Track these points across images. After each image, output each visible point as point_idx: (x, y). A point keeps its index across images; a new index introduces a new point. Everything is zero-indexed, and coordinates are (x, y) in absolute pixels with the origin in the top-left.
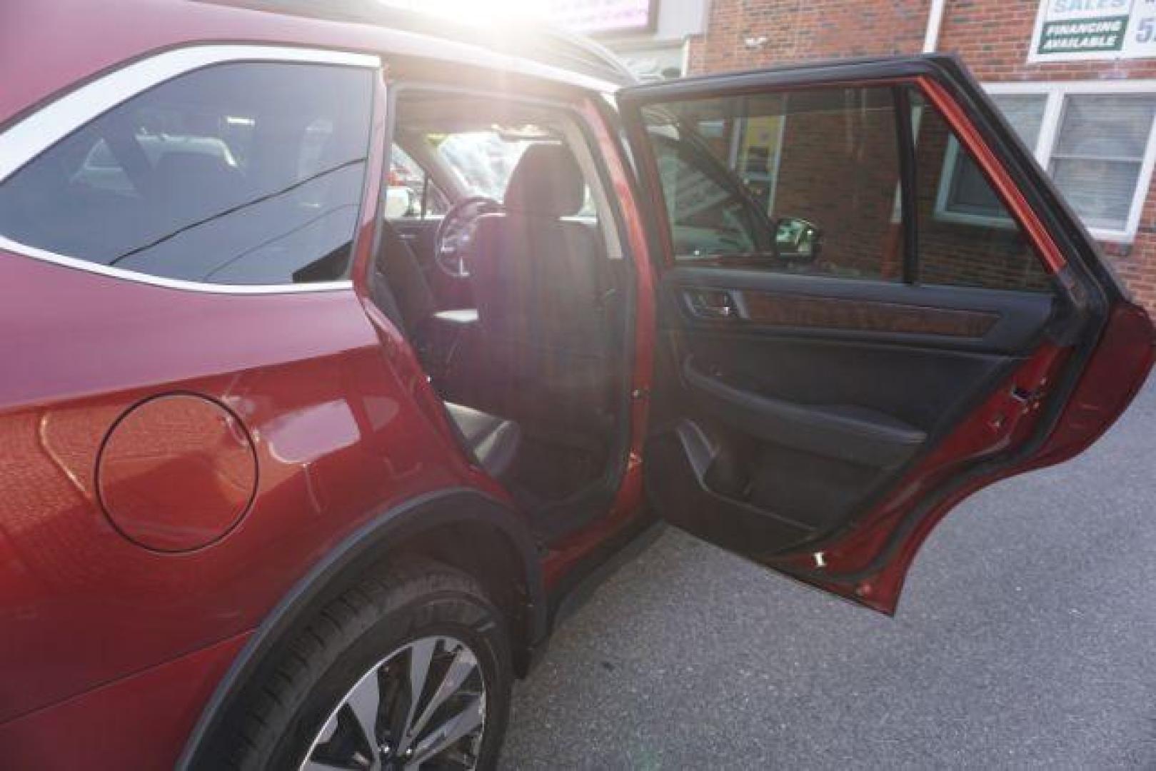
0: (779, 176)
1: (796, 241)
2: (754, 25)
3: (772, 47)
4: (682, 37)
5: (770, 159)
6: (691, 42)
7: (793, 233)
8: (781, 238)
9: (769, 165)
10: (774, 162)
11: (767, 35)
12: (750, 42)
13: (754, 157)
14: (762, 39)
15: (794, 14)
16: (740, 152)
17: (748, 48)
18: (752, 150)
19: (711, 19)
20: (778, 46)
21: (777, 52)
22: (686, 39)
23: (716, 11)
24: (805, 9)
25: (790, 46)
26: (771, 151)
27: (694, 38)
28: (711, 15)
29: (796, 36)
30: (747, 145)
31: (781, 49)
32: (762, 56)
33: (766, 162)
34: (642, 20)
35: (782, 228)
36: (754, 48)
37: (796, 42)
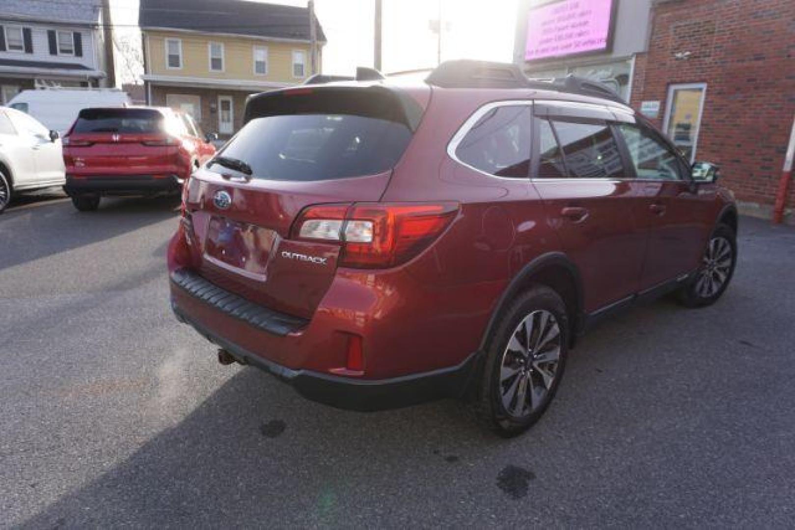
0: (698, 142)
1: (705, 176)
2: (682, 44)
3: (695, 57)
4: (630, 54)
5: (691, 131)
6: (637, 57)
7: (703, 171)
8: (695, 175)
9: (691, 135)
10: (695, 134)
11: (690, 51)
12: (679, 55)
13: (681, 130)
14: (688, 53)
15: (711, 35)
16: (670, 126)
17: (677, 59)
18: (679, 126)
19: (650, 42)
20: (699, 57)
21: (699, 61)
22: (632, 56)
23: (654, 37)
24: (719, 31)
25: (709, 56)
26: (693, 125)
27: (638, 55)
28: (651, 39)
29: (713, 50)
30: (675, 122)
31: (701, 59)
32: (687, 64)
33: (688, 133)
34: (603, 45)
35: (696, 169)
36: (682, 59)
37: (712, 54)
